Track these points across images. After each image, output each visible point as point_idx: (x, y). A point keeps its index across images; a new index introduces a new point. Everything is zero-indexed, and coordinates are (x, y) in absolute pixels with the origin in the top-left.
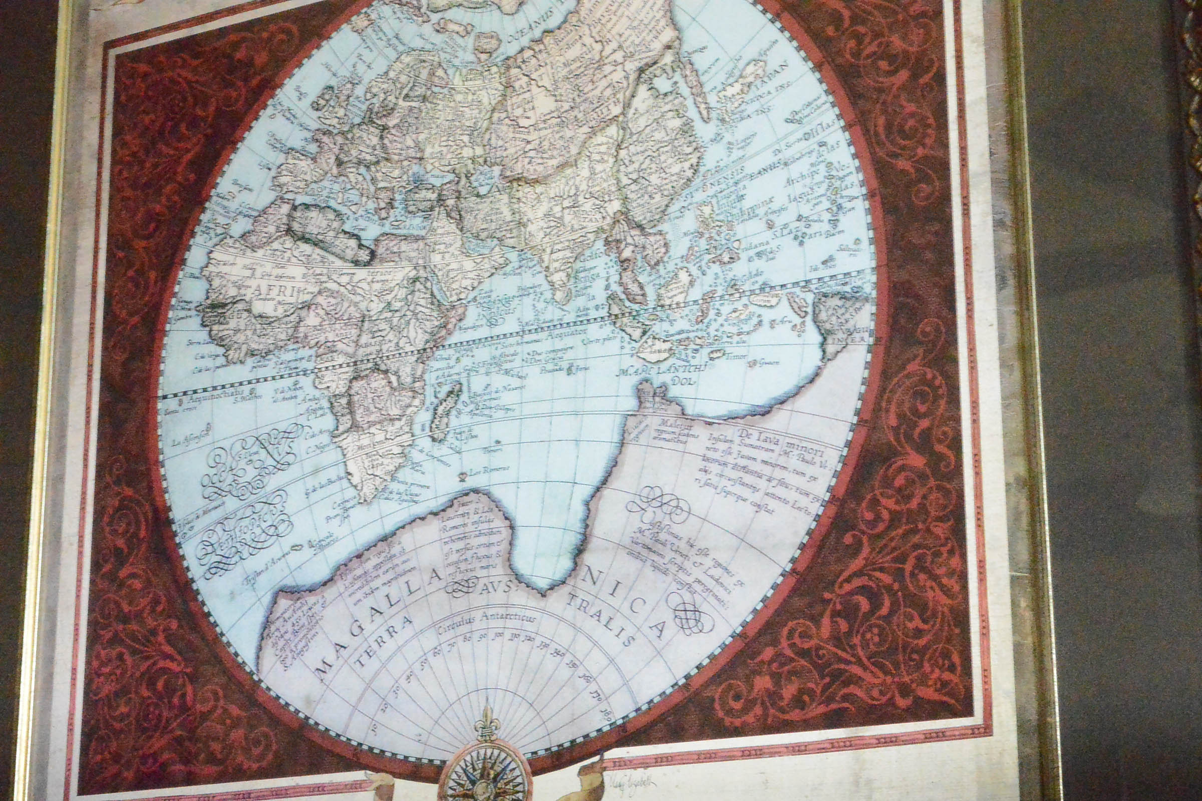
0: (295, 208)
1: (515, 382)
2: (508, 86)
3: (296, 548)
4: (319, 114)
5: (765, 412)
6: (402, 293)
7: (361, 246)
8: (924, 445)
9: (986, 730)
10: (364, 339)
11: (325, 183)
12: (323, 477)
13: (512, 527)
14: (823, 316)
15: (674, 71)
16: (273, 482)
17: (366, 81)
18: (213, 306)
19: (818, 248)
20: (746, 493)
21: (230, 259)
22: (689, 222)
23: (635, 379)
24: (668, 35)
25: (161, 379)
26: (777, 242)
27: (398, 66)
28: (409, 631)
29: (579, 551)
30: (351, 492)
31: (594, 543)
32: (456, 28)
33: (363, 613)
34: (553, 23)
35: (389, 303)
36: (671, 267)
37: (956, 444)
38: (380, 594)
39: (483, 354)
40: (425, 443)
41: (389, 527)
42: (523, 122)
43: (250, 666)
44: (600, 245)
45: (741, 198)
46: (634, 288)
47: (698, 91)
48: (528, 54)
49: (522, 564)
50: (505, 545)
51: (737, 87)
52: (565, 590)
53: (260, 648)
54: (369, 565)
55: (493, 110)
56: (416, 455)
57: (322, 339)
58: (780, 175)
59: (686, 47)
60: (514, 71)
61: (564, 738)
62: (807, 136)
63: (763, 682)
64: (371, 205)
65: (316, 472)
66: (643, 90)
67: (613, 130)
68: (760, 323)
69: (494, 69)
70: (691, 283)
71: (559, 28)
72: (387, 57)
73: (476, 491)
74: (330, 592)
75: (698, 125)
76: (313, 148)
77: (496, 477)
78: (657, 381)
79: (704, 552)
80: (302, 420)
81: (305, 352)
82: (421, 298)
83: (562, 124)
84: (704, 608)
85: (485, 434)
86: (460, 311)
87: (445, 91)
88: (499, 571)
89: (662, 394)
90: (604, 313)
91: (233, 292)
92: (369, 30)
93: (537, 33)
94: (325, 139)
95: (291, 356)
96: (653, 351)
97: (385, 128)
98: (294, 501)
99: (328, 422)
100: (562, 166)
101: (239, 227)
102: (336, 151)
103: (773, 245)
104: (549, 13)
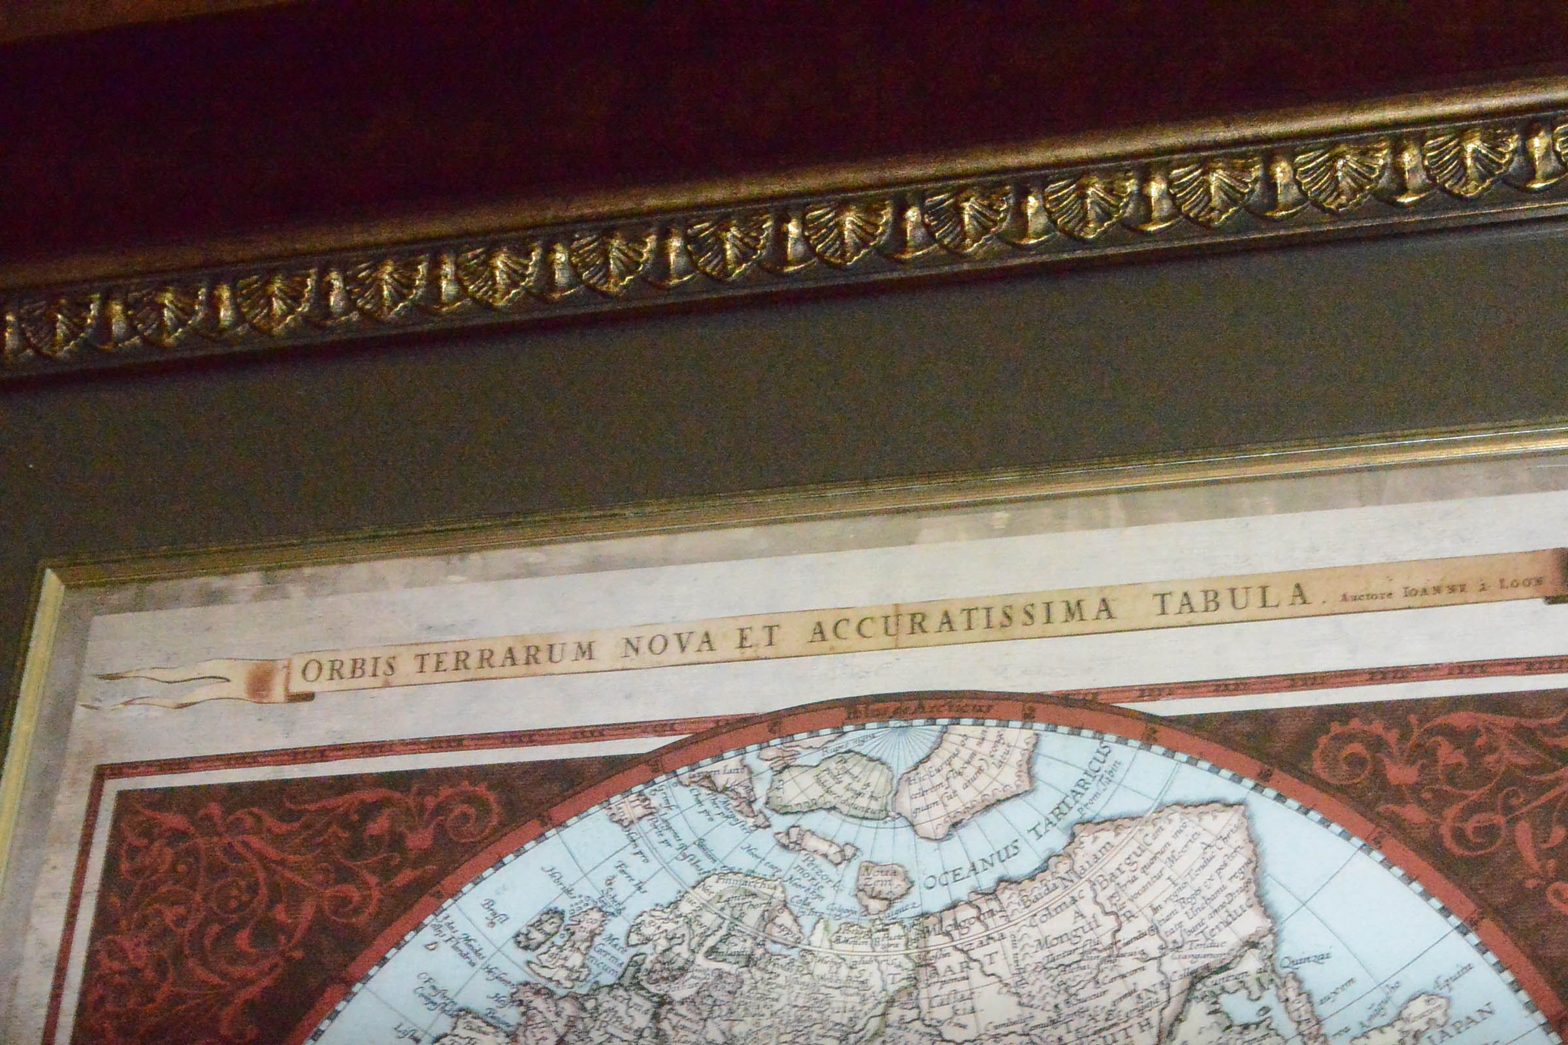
2: (924, 964)
4: (530, 955)
15: (1262, 987)
17: (632, 910)
24: (1251, 923)
27: (699, 895)
32: (823, 847)
34: (1020, 866)
42: (951, 1033)
47: (1312, 1031)
48: (966, 913)
55: (891, 1002)
59: (1288, 950)
60: (936, 940)
66: (1199, 1011)
69: (895, 930)
71: (1032, 878)
72: (677, 877)
76: (512, 1015)
87: (794, 953)
92: (646, 824)
93: (987, 880)
94: (539, 1003)
97: (663, 1001)
102: (560, 1026)
104: (1012, 850)
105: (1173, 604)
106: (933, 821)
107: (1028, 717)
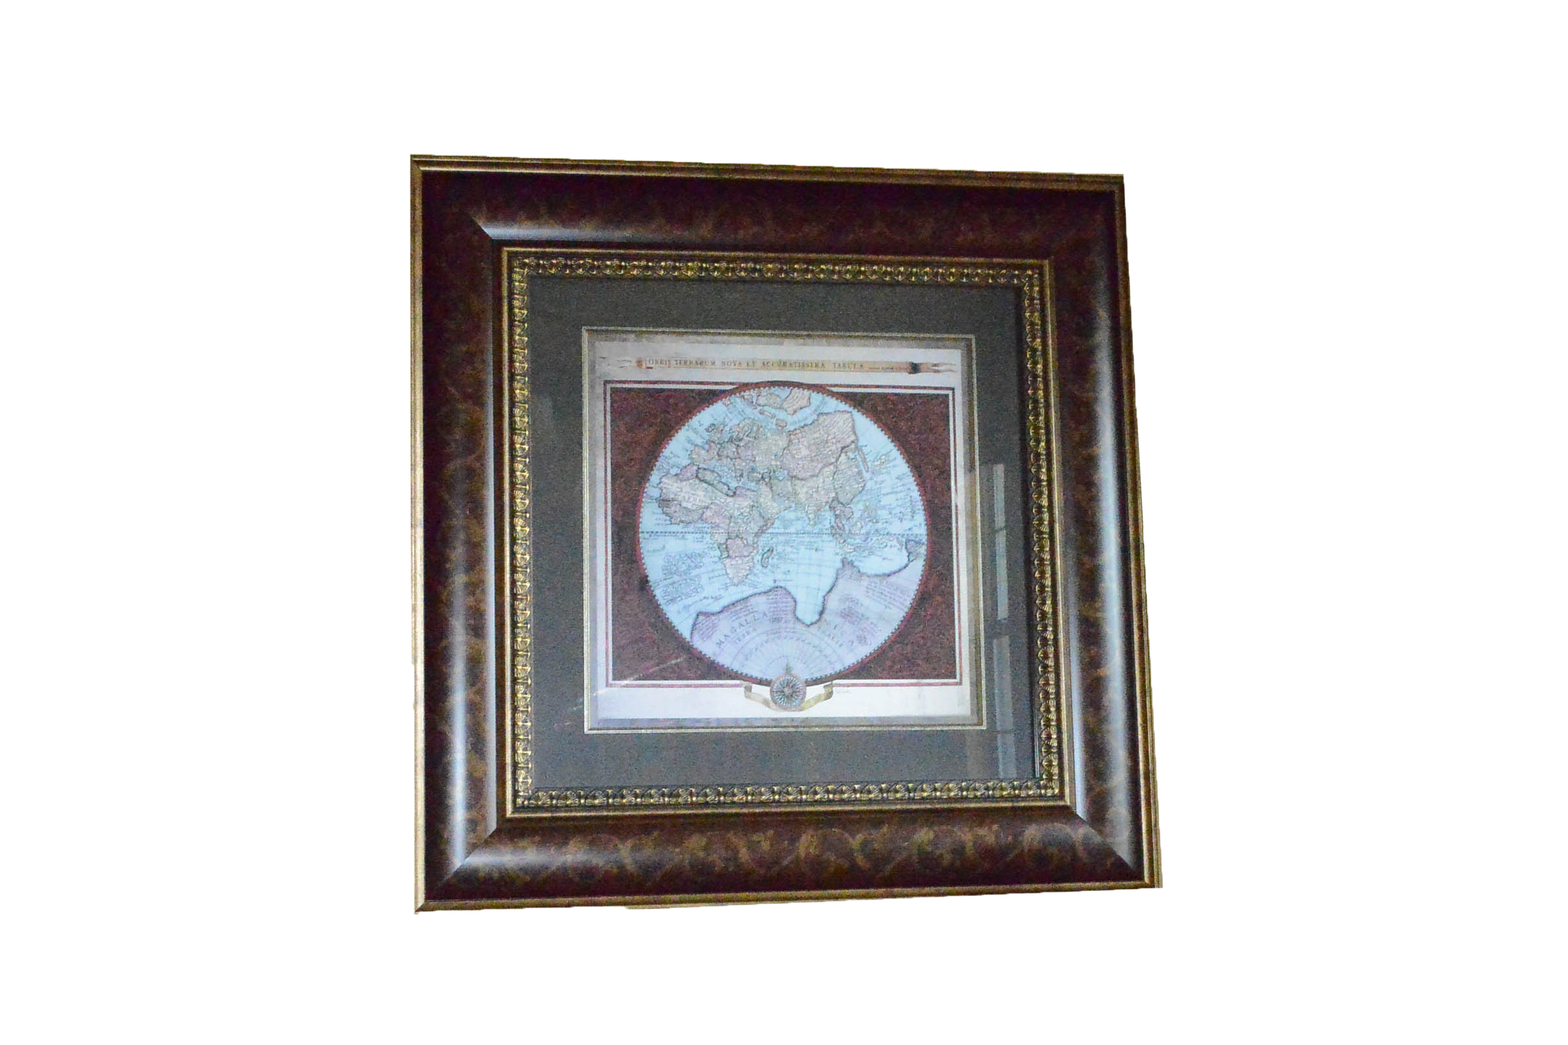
0: (699, 469)
1: (795, 551)
2: (790, 441)
3: (705, 598)
4: (709, 434)
5: (889, 575)
6: (748, 510)
7: (729, 489)
8: (942, 594)
9: (960, 683)
10: (732, 525)
11: (712, 461)
12: (716, 573)
13: (795, 601)
14: (909, 547)
15: (855, 451)
16: (694, 573)
17: (729, 425)
18: (663, 500)
19: (907, 524)
20: (882, 601)
21: (671, 483)
22: (861, 506)
23: (839, 558)
24: (853, 438)
25: (641, 525)
26: (893, 519)
27: (743, 423)
28: (754, 634)
29: (821, 613)
30: (728, 581)
31: (827, 611)
32: (768, 414)
33: (736, 624)
34: (808, 422)
35: (742, 513)
36: (855, 520)
37: (952, 594)
38: (743, 619)
39: (781, 538)
40: (760, 567)
41: (745, 595)
42: (796, 456)
43: (688, 639)
44: (827, 507)
45: (880, 501)
46: (840, 525)
47: (864, 460)
48: (798, 431)
49: (799, 614)
50: (792, 607)
51: (879, 463)
52: (816, 626)
53: (692, 633)
54: (738, 608)
55: (784, 449)
56: (755, 571)
57: (713, 521)
58: (893, 497)
59: (860, 444)
60: (792, 437)
61: (818, 675)
62: (903, 485)
63: (888, 663)
64: (734, 475)
65: (713, 571)
66: (843, 455)
67: (832, 467)
68: (886, 546)
69: (784, 434)
70: (862, 527)
71: (811, 425)
72: (738, 418)
73: (781, 587)
74: (721, 616)
75: (864, 471)
76: (707, 447)
77: (789, 583)
78: (850, 559)
79: (868, 619)
80: (706, 551)
81: (707, 525)
82: (755, 513)
83: (812, 461)
84: (867, 637)
85: (783, 567)
86: (772, 521)
87: (764, 437)
88: (790, 617)
89: (851, 563)
90: (829, 532)
91: (672, 496)
93: (802, 424)
94: (712, 444)
95: (700, 525)
96: (849, 549)
97: (738, 446)
98: (704, 580)
99: (718, 553)
100: (812, 476)
101: (674, 471)
102: (717, 450)
103: (892, 520)
104: (806, 419)
105: (837, 365)
106: (790, 410)
107: (809, 389)
